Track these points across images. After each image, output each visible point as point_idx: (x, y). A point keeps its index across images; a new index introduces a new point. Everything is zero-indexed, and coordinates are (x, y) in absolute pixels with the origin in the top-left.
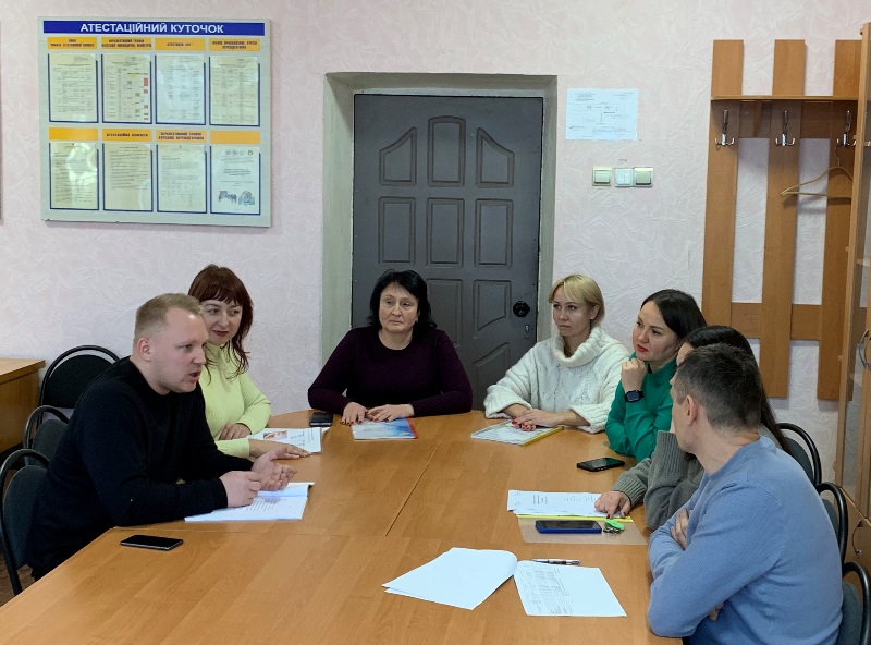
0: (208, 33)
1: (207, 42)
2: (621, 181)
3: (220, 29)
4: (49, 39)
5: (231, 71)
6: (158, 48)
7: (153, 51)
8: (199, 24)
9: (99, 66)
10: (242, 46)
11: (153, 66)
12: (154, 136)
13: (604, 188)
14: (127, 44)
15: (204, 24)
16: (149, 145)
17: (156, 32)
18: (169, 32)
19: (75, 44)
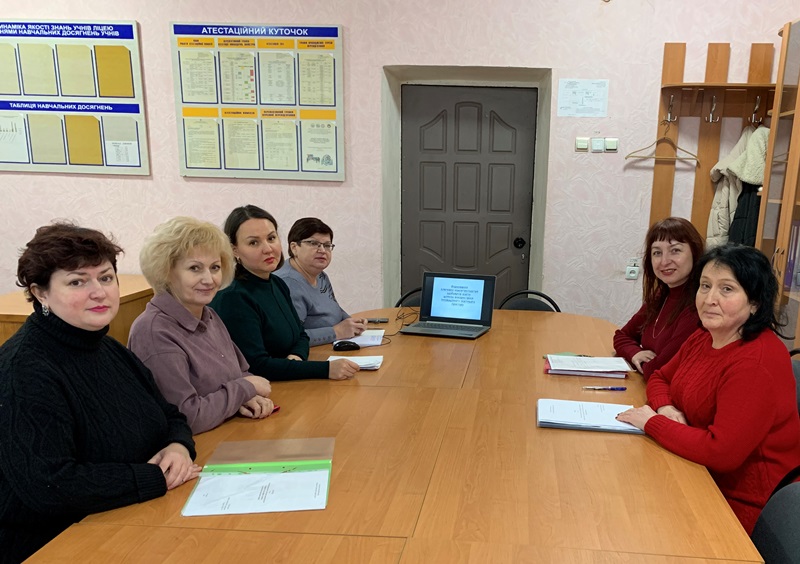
0: (297, 35)
1: (296, 42)
2: (595, 148)
3: (305, 32)
4: (179, 39)
5: (314, 65)
6: (260, 47)
7: (256, 49)
8: (289, 28)
9: (217, 60)
10: (321, 45)
11: (257, 60)
12: (259, 114)
13: (584, 154)
14: (237, 43)
15: (293, 28)
16: (255, 121)
17: (257, 35)
18: (267, 34)
19: (198, 43)
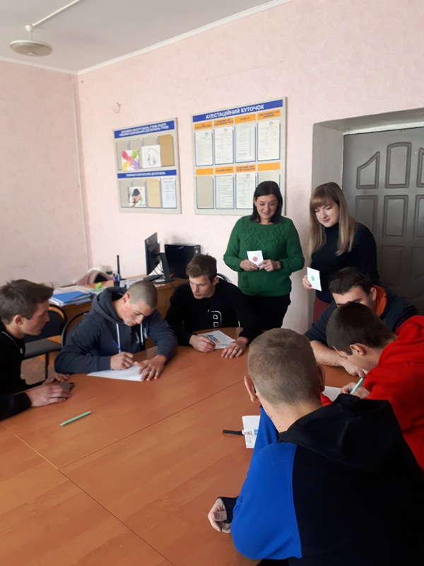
0: (257, 110)
1: (257, 115)
3: (262, 107)
4: (195, 125)
6: (236, 122)
7: (234, 124)
8: (253, 106)
9: (213, 135)
10: (272, 115)
11: (234, 132)
12: (235, 170)
14: (223, 123)
15: (255, 106)
16: (232, 175)
17: (235, 114)
18: (241, 113)
19: (204, 126)
